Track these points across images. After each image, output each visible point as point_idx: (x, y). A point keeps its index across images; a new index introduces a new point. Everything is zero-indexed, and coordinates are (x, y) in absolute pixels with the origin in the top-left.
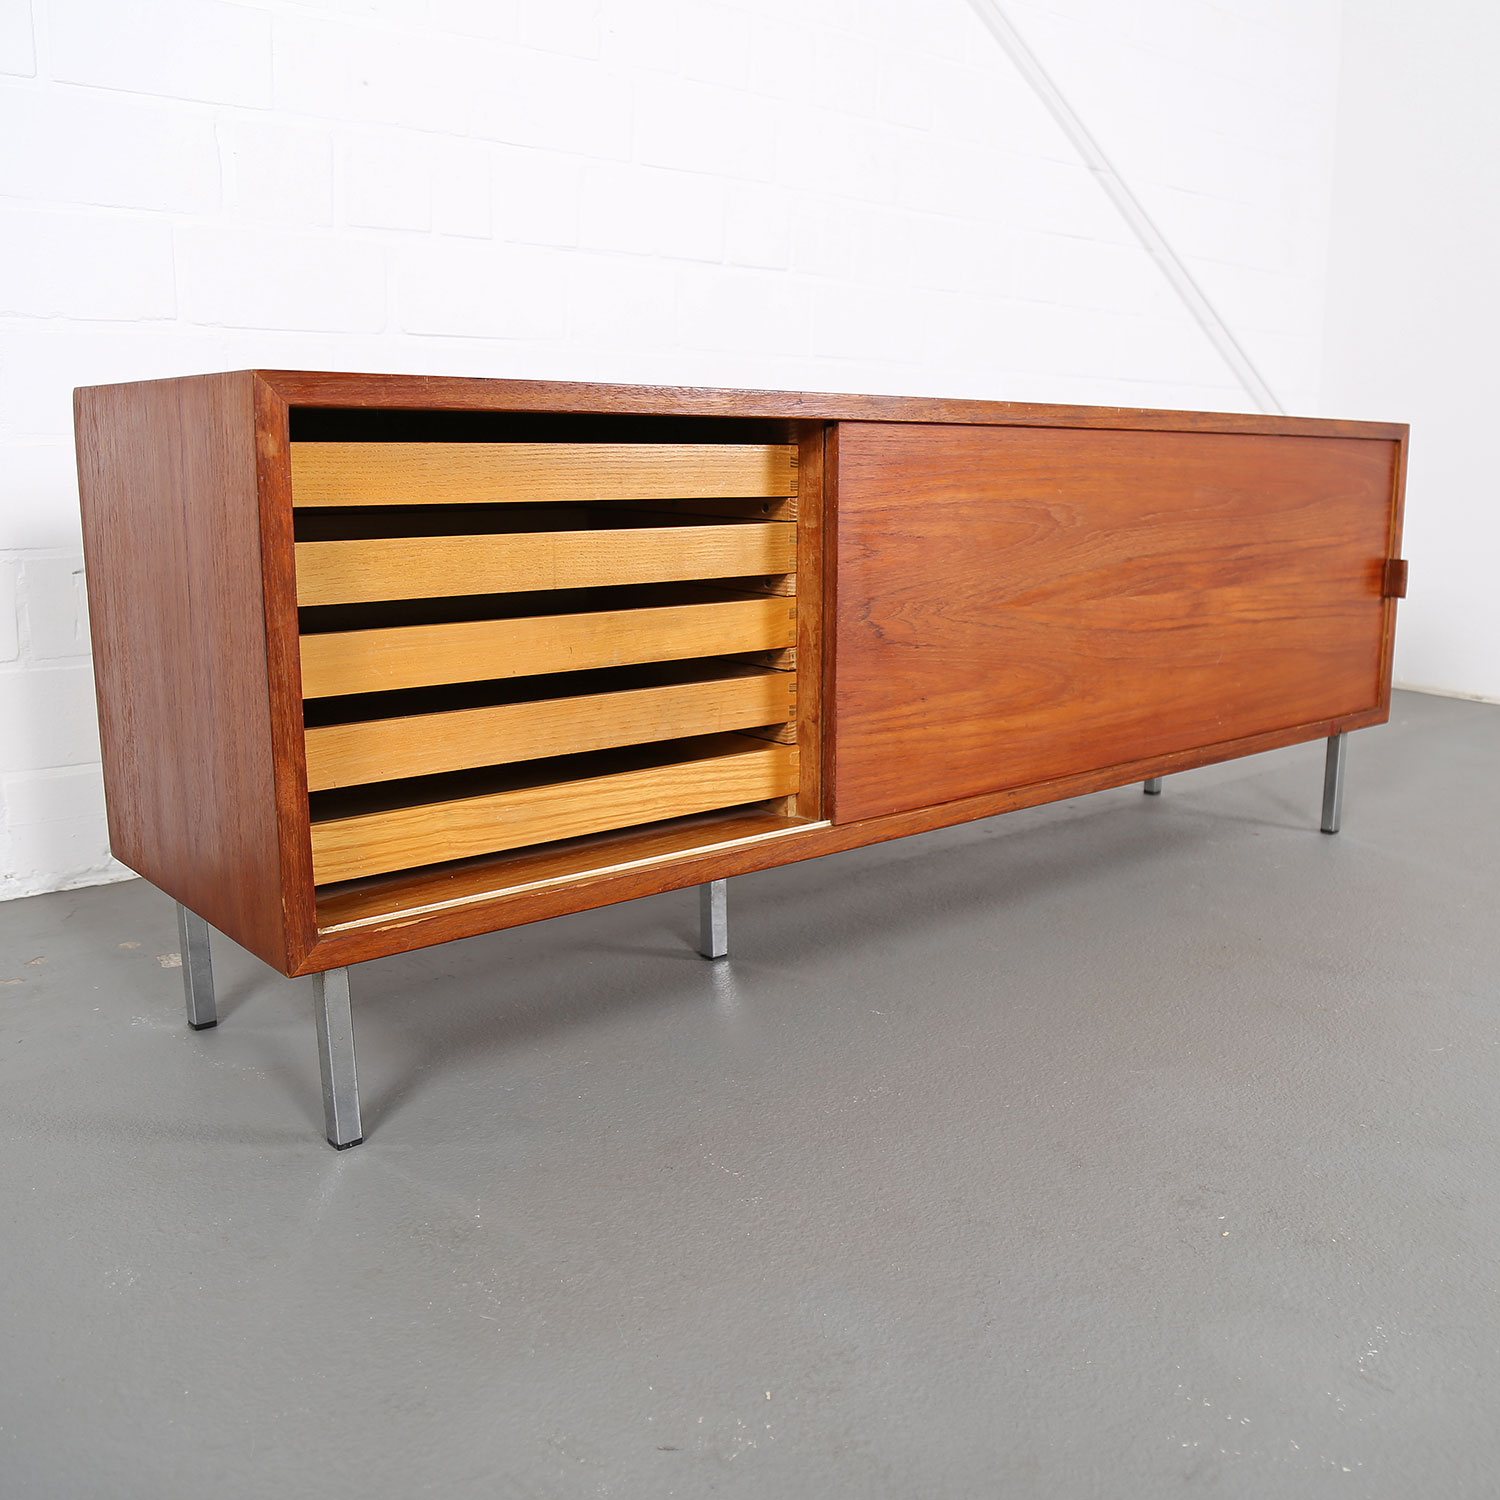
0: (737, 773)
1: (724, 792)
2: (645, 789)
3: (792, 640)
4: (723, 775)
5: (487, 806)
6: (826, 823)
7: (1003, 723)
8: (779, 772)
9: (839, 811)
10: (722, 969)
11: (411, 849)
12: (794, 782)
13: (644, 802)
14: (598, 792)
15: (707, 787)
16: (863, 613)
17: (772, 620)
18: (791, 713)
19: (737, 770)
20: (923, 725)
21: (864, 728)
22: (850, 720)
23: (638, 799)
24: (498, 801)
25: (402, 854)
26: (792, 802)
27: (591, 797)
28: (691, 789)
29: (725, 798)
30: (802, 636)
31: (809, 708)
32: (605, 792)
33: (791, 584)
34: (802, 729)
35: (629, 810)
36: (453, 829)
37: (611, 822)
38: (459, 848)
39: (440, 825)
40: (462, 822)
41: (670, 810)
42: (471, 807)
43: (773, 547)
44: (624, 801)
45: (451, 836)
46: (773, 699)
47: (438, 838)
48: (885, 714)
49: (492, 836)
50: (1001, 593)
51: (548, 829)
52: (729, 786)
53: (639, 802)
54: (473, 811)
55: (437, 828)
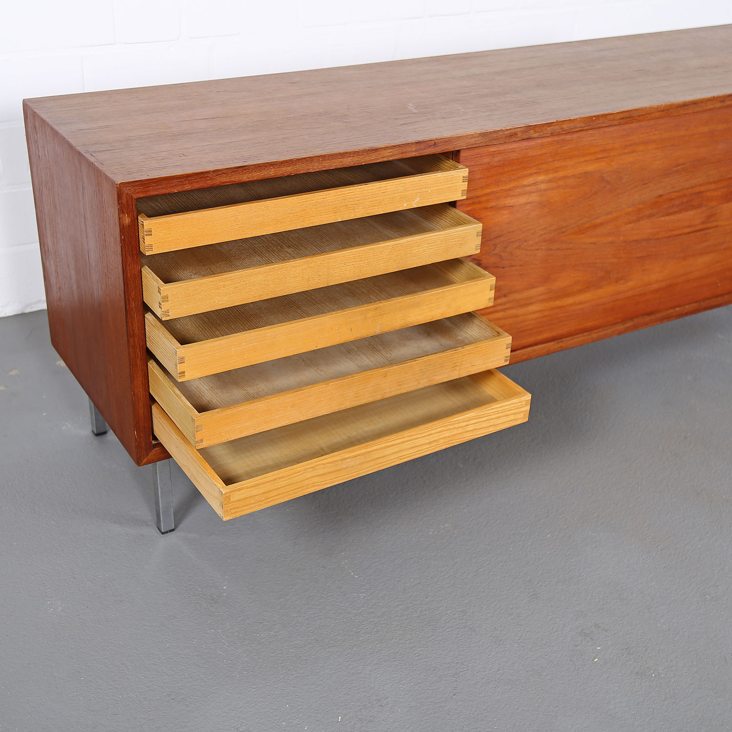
0: (490, 417)
1: (480, 429)
2: (432, 436)
4: (480, 420)
11: (291, 491)
13: (430, 443)
15: (471, 428)
19: (490, 415)
23: (428, 441)
24: (344, 457)
25: (285, 494)
27: (399, 445)
28: (460, 430)
29: (479, 433)
32: (407, 441)
35: (420, 449)
36: (318, 476)
37: (410, 456)
38: (319, 485)
40: (321, 472)
41: (447, 444)
42: (327, 463)
44: (418, 444)
45: (315, 480)
49: (338, 476)
51: (371, 467)
52: (484, 425)
53: (428, 443)
54: (328, 465)
55: (307, 477)
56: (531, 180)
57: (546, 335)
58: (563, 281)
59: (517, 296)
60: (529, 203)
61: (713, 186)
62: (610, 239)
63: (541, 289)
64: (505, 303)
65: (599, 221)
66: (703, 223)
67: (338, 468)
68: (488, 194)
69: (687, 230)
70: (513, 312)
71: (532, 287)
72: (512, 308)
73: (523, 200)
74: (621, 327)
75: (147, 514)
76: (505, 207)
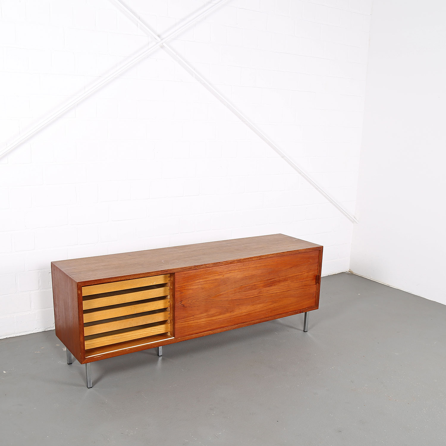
1: (155, 332)
3: (169, 306)
4: (155, 330)
5: (113, 337)
6: (174, 338)
7: (211, 319)
8: (166, 328)
9: (175, 336)
10: (160, 358)
12: (169, 330)
13: (140, 335)
14: (132, 334)
16: (180, 303)
17: (165, 303)
18: (169, 318)
19: (158, 328)
20: (193, 320)
21: (181, 322)
22: (178, 321)
26: (169, 333)
28: (149, 332)
30: (170, 306)
31: (171, 318)
33: (169, 297)
34: (170, 321)
37: (135, 338)
39: (106, 340)
43: (165, 291)
45: (107, 341)
46: (165, 316)
47: (105, 342)
48: (185, 319)
50: (210, 296)
56: (198, 281)
57: (208, 329)
58: (213, 311)
59: (198, 316)
60: (198, 288)
61: (259, 283)
62: (226, 299)
63: (205, 314)
64: (193, 318)
65: (221, 293)
66: (257, 294)
67: (114, 339)
68: (184, 285)
69: (253, 296)
70: (197, 321)
71: (202, 313)
72: (196, 320)
73: (196, 287)
74: (234, 327)
75: (84, 384)
76: (190, 289)
